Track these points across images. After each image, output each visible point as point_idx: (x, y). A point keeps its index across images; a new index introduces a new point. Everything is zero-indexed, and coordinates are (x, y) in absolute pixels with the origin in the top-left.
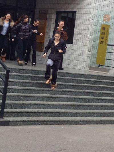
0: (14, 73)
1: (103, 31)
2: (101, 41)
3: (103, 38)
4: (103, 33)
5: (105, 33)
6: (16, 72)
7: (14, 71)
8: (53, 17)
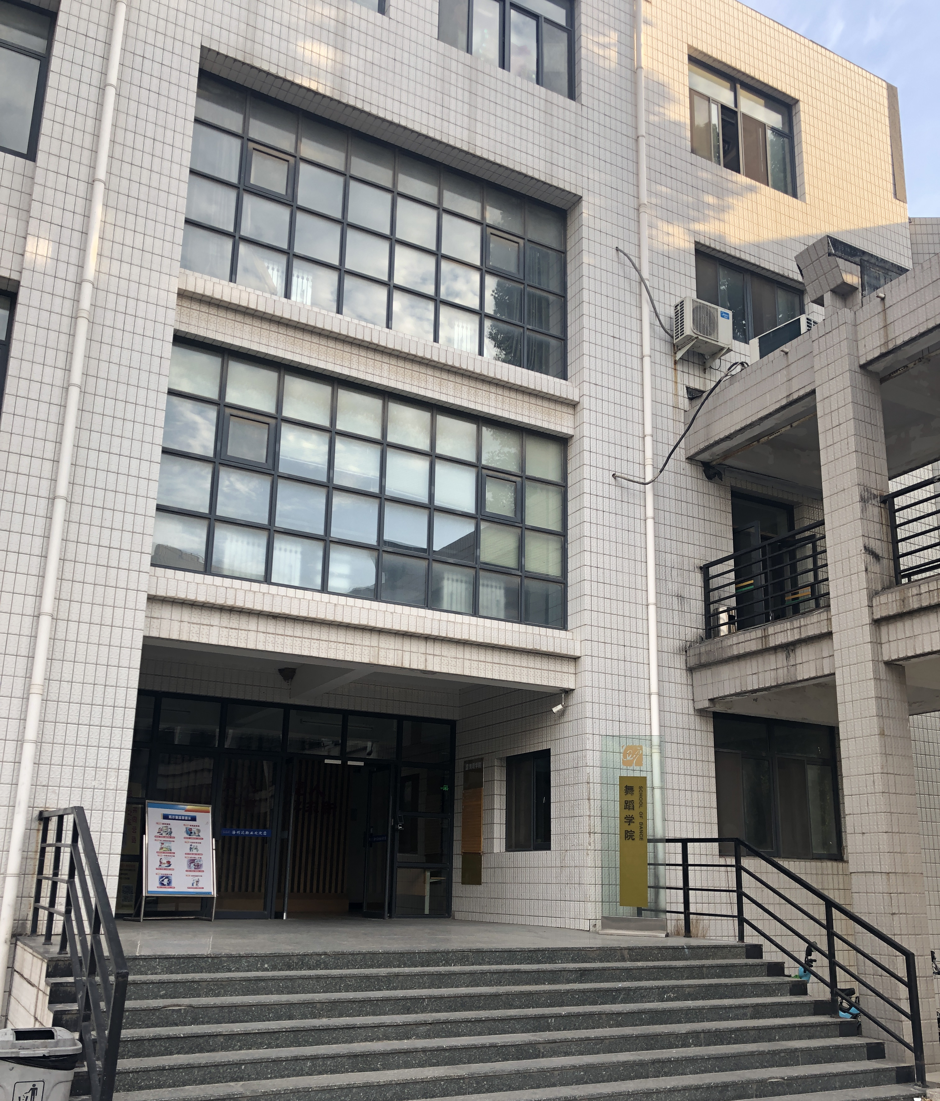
0: (267, 970)
1: (629, 797)
2: (627, 832)
3: (629, 820)
4: (627, 805)
5: (636, 805)
6: (274, 968)
7: (266, 966)
8: (497, 777)
